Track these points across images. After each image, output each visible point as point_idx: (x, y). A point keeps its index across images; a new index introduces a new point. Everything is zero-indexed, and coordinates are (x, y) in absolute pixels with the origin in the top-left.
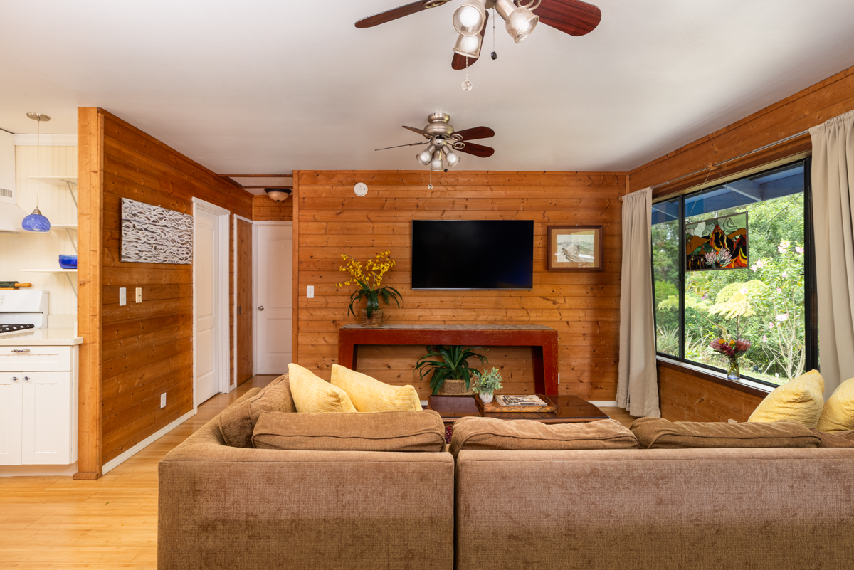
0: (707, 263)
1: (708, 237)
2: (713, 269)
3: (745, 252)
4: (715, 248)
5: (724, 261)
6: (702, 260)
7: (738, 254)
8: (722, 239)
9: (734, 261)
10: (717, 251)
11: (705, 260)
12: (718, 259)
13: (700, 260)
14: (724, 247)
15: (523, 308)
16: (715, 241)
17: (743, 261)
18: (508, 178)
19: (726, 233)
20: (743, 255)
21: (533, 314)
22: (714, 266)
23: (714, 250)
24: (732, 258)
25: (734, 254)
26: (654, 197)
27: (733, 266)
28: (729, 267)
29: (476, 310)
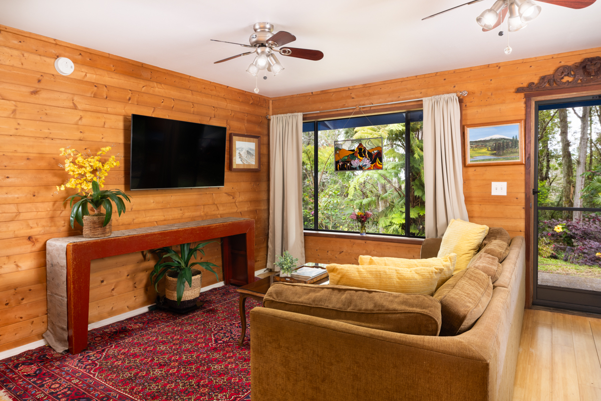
0: (352, 166)
1: (354, 150)
2: (358, 170)
3: (381, 160)
4: (359, 157)
5: (366, 165)
6: (348, 164)
7: (376, 161)
8: (364, 152)
9: (373, 165)
10: (360, 159)
11: (351, 164)
12: (361, 164)
13: (347, 164)
14: (366, 157)
15: (214, 204)
16: (359, 153)
17: (379, 165)
18: (203, 86)
19: (367, 149)
20: (380, 162)
21: (221, 208)
22: (358, 168)
23: (358, 158)
24: (371, 164)
25: (373, 161)
26: (304, 119)
27: (372, 168)
28: (369, 169)
29: (182, 208)
